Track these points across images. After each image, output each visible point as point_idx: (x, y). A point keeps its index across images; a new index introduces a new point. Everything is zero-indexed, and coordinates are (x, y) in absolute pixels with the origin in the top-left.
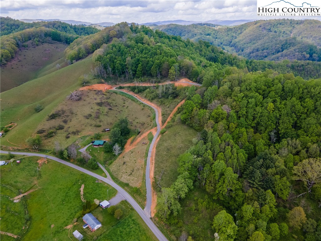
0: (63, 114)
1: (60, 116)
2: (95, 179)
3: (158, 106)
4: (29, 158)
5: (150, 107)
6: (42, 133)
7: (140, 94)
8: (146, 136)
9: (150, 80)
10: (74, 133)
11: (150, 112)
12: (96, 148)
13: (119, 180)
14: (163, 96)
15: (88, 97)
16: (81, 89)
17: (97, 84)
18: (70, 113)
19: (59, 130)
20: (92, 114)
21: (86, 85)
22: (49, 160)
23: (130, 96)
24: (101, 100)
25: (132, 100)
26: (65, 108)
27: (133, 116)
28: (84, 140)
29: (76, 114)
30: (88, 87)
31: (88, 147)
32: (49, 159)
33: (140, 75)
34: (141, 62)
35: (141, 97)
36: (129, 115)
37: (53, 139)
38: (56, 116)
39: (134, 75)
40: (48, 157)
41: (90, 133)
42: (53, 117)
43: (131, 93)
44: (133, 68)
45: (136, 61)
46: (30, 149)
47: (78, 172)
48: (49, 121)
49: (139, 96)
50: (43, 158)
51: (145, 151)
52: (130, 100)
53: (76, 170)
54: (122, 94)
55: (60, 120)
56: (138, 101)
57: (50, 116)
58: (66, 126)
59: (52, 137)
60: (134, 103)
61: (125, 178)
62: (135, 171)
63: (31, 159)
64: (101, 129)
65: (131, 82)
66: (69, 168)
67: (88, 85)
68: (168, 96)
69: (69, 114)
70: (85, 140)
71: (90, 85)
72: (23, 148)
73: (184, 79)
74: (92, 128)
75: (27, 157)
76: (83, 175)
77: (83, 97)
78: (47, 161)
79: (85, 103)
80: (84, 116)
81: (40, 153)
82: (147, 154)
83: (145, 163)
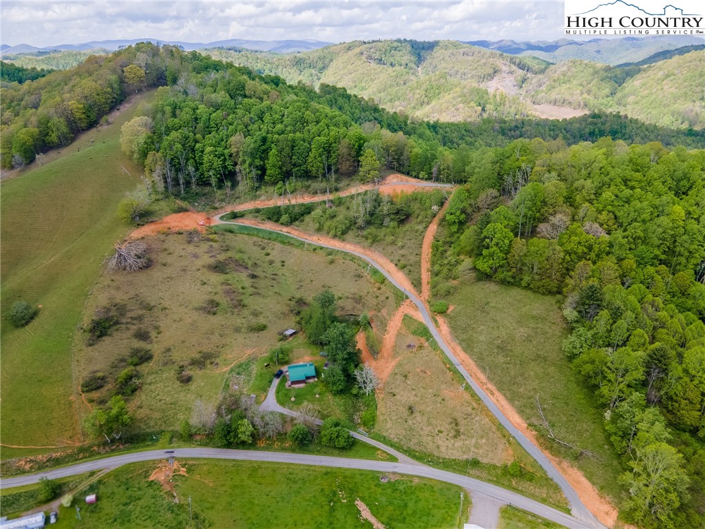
0: (122, 315)
1: (117, 323)
2: (375, 476)
3: (364, 248)
4: (117, 474)
5: (346, 254)
6: (102, 387)
7: (297, 226)
8: (401, 328)
9: (309, 186)
10: (199, 363)
11: (353, 266)
12: (299, 389)
13: (438, 458)
14: (369, 223)
15: (169, 254)
16: (136, 234)
17: (174, 215)
18: (141, 309)
19: (140, 364)
20: (217, 298)
21: (147, 222)
22: (190, 462)
23: (270, 233)
24: (214, 256)
25: (283, 242)
26: (120, 297)
27: (314, 283)
28: (249, 375)
29: (160, 307)
30: (152, 227)
31: (278, 392)
32: (186, 459)
33: (278, 176)
34: (273, 145)
35: (305, 231)
36: (300, 281)
37: (143, 397)
38: (107, 324)
39: (261, 178)
40: (176, 454)
41: (249, 352)
42: (101, 329)
43: (269, 226)
44: (258, 162)
45: (259, 143)
46: (95, 448)
47: (308, 470)
48: (96, 347)
49: (296, 230)
50: (160, 461)
51: (442, 366)
52: (278, 246)
53: (300, 465)
54: (246, 233)
55: (124, 336)
56: (302, 244)
57: (92, 330)
58: (156, 348)
59: (134, 391)
60: (296, 251)
61: (450, 446)
62: (462, 422)
63: (124, 477)
64: (271, 334)
65: (255, 198)
66: (275, 468)
67: (152, 222)
68: (382, 221)
69: (140, 312)
70: (253, 376)
71: (154, 219)
72: (69, 452)
73: (392, 176)
74: (246, 336)
75: (109, 475)
76: (329, 473)
77: (153, 256)
78: (183, 466)
79: (168, 271)
80: (196, 309)
81: (134, 448)
82: (456, 372)
83: (474, 395)
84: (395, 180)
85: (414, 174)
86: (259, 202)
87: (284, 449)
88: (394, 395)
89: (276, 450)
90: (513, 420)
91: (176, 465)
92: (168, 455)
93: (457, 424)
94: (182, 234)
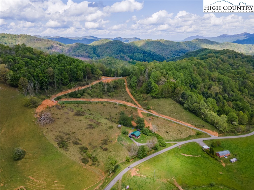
0: (63, 139)
3: (110, 99)
4: (124, 179)
5: (107, 102)
6: (89, 160)
7: (84, 97)
8: (143, 116)
11: (112, 105)
12: (140, 138)
13: (183, 139)
15: (56, 115)
16: (38, 110)
17: (44, 101)
22: (138, 166)
24: (72, 112)
25: (83, 104)
26: (56, 134)
28: (125, 140)
29: (71, 132)
30: (42, 106)
31: (136, 141)
35: (87, 98)
37: (100, 159)
40: (132, 167)
41: (116, 134)
43: (73, 99)
46: (108, 177)
48: (69, 151)
49: (84, 99)
50: (129, 171)
51: (164, 120)
55: (71, 145)
61: (183, 135)
63: (126, 179)
64: (116, 128)
67: (39, 105)
68: (111, 90)
69: (67, 136)
72: (103, 181)
74: (110, 130)
78: (137, 168)
79: (62, 120)
82: (168, 120)
83: (177, 123)
84: (103, 78)
85: (109, 75)
86: (63, 92)
87: (153, 153)
88: (160, 131)
89: (152, 154)
90: (188, 125)
91: (135, 169)
92: (129, 168)
93: (179, 131)
94: (53, 107)
